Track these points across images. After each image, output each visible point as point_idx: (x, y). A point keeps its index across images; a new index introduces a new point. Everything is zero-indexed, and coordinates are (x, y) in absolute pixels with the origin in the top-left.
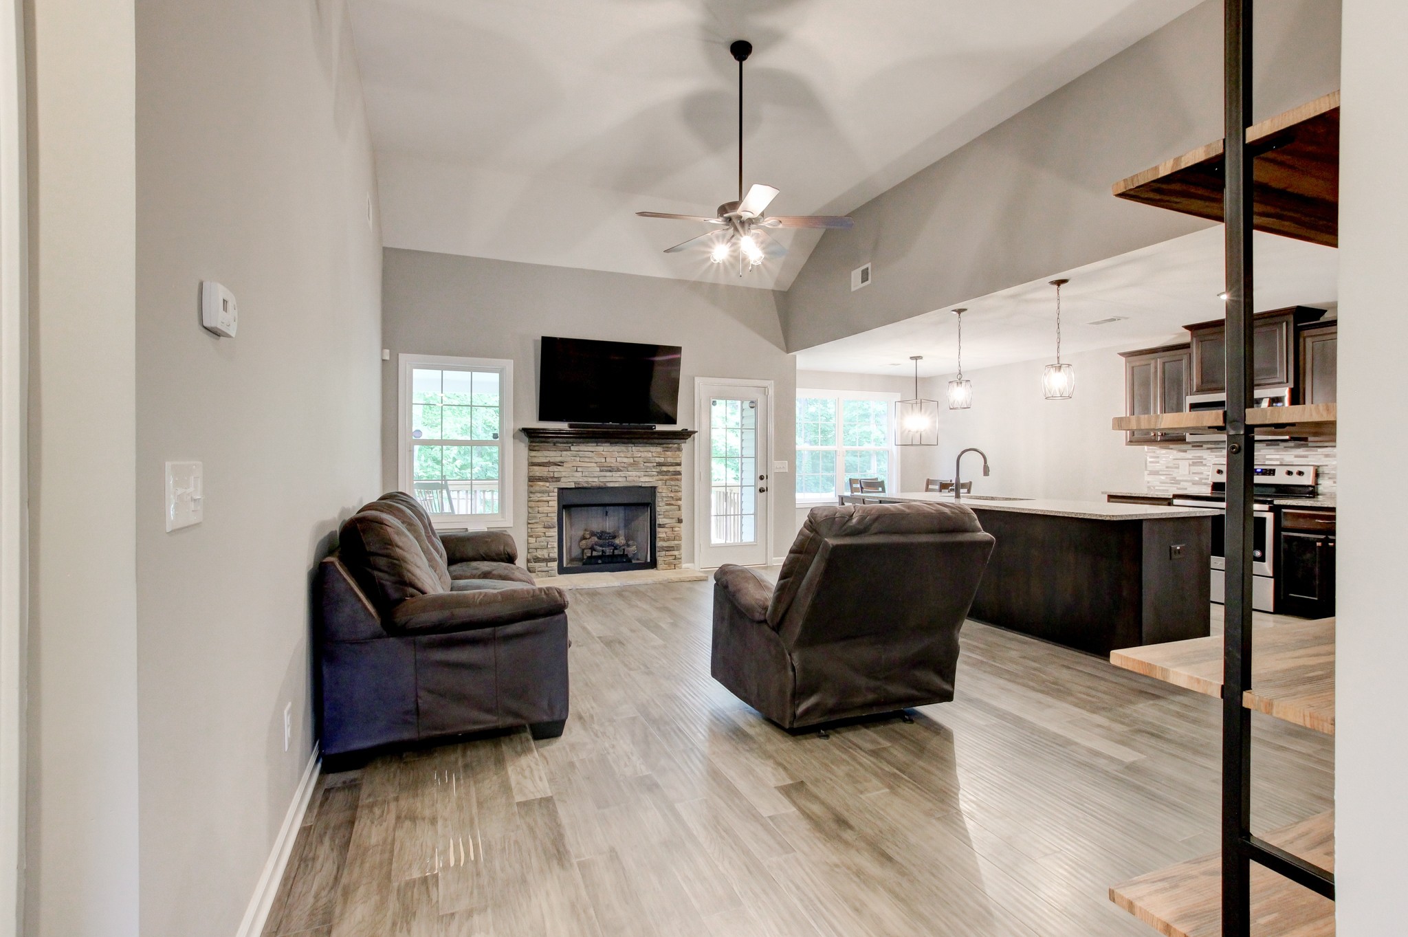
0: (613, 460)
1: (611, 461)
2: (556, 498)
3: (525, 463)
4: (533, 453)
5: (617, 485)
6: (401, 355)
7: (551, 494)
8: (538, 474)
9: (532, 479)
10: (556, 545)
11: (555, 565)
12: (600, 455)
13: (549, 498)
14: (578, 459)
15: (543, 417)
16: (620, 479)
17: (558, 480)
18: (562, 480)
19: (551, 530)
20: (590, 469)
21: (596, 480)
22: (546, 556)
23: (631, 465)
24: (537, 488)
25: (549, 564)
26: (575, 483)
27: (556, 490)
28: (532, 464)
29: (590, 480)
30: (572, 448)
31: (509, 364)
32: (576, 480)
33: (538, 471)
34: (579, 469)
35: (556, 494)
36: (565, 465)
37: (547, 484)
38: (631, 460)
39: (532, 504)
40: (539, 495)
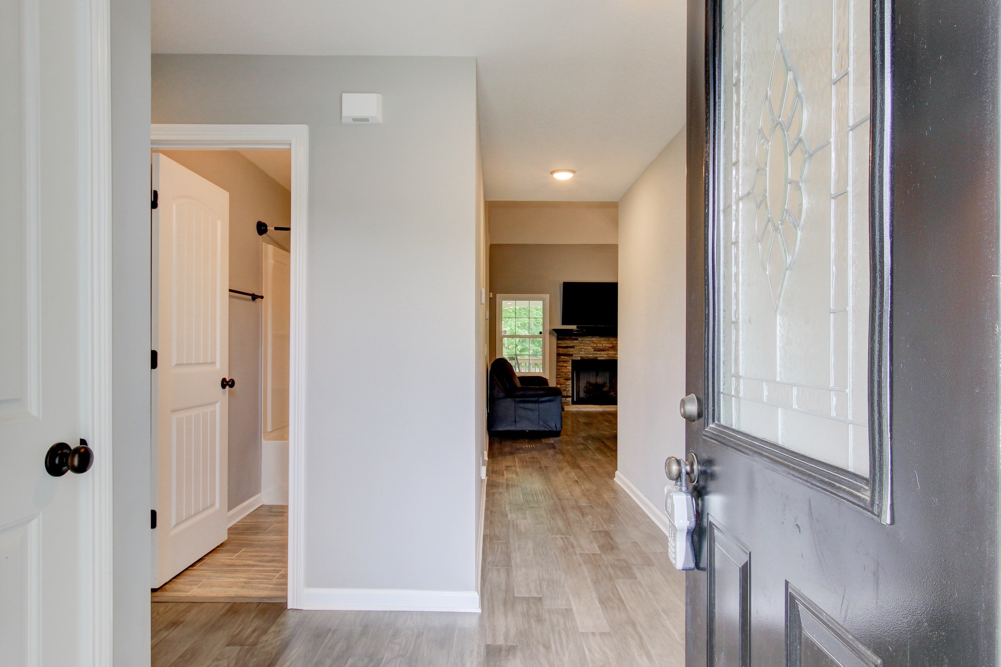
0: (601, 345)
1: (600, 346)
2: (571, 365)
3: (556, 347)
4: (559, 342)
5: (603, 359)
6: (497, 295)
7: (568, 363)
8: (561, 352)
9: (559, 355)
10: (570, 389)
11: (570, 399)
12: (594, 342)
13: (567, 365)
14: (582, 344)
15: (564, 323)
16: (605, 356)
17: (571, 355)
18: (574, 355)
19: (568, 381)
20: (589, 350)
21: (592, 356)
22: (566, 395)
23: (611, 348)
24: (561, 360)
25: (568, 399)
26: (581, 357)
27: (571, 361)
28: (558, 347)
29: (589, 356)
30: (579, 339)
31: (547, 297)
32: (581, 356)
33: (561, 351)
34: (583, 350)
35: (571, 363)
36: (576, 348)
37: (566, 358)
38: (611, 345)
39: (559, 368)
40: (562, 363)
